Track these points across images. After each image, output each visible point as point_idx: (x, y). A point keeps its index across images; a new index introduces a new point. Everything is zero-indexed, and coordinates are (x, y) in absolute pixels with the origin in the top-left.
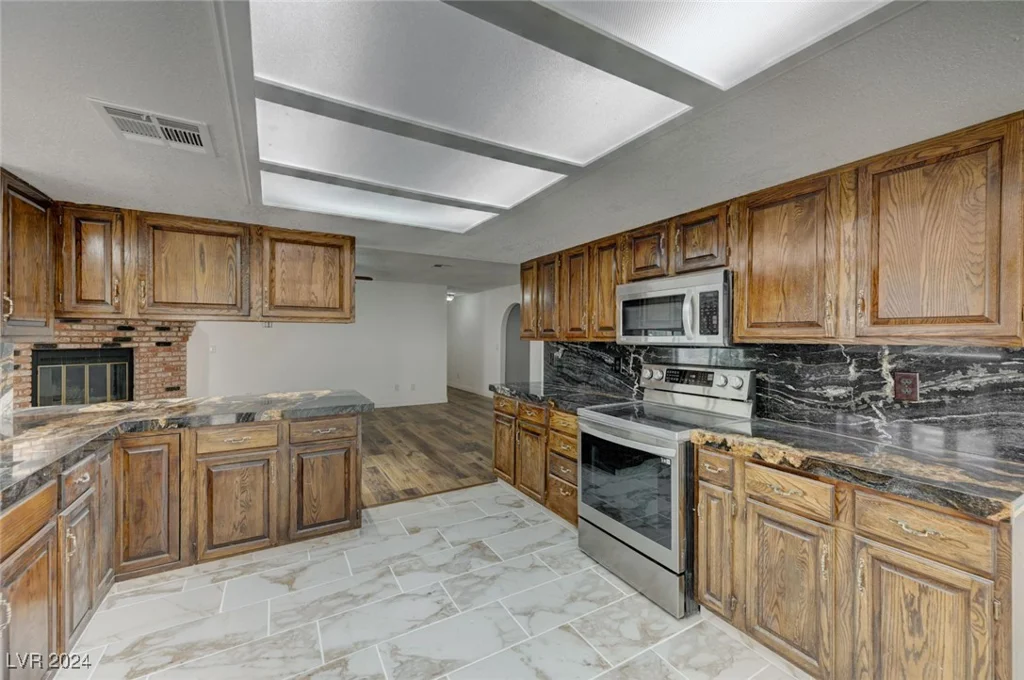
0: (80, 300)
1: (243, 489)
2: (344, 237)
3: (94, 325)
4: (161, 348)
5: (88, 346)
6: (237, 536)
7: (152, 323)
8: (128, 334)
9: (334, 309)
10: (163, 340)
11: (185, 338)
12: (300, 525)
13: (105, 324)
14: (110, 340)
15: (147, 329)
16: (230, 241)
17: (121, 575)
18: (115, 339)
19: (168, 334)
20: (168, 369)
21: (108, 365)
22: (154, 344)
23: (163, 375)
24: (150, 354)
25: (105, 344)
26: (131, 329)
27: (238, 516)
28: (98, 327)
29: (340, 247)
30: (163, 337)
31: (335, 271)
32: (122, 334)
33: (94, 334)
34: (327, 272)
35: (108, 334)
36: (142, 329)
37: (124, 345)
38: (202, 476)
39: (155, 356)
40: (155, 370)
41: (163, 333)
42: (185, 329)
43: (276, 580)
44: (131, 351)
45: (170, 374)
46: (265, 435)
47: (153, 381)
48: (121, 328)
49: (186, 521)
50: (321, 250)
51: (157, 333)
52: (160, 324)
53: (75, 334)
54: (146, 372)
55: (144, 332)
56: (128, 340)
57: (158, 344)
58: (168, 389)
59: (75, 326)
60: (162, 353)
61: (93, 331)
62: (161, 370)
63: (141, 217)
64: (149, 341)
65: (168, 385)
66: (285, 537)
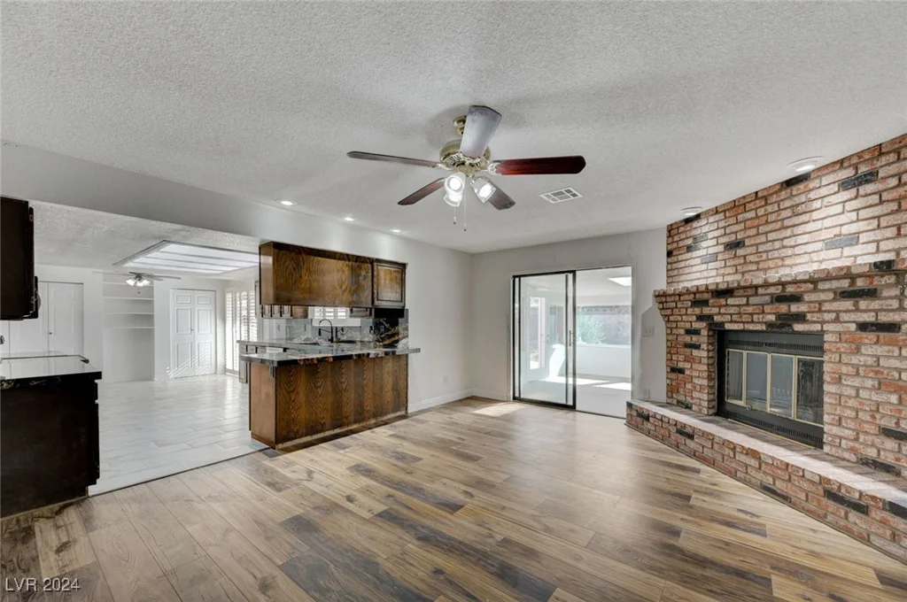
3: (748, 297)
4: (870, 337)
5: (751, 327)
7: (827, 285)
8: (795, 308)
10: (868, 317)
13: (756, 294)
14: (772, 318)
15: (823, 296)
18: (779, 316)
19: (875, 304)
22: (853, 327)
24: (843, 346)
26: (796, 298)
28: (753, 300)
30: (867, 311)
32: (783, 308)
33: (750, 309)
35: (767, 309)
36: (814, 297)
37: (799, 326)
39: (858, 351)
40: (857, 382)
41: (863, 304)
45: (894, 399)
47: (851, 403)
48: (780, 299)
51: (848, 304)
52: (845, 284)
53: (732, 310)
54: (838, 380)
55: (820, 303)
56: (800, 318)
57: (863, 327)
58: (887, 432)
59: (731, 301)
60: (872, 348)
61: (747, 304)
62: (869, 383)
64: (837, 320)
65: (885, 423)
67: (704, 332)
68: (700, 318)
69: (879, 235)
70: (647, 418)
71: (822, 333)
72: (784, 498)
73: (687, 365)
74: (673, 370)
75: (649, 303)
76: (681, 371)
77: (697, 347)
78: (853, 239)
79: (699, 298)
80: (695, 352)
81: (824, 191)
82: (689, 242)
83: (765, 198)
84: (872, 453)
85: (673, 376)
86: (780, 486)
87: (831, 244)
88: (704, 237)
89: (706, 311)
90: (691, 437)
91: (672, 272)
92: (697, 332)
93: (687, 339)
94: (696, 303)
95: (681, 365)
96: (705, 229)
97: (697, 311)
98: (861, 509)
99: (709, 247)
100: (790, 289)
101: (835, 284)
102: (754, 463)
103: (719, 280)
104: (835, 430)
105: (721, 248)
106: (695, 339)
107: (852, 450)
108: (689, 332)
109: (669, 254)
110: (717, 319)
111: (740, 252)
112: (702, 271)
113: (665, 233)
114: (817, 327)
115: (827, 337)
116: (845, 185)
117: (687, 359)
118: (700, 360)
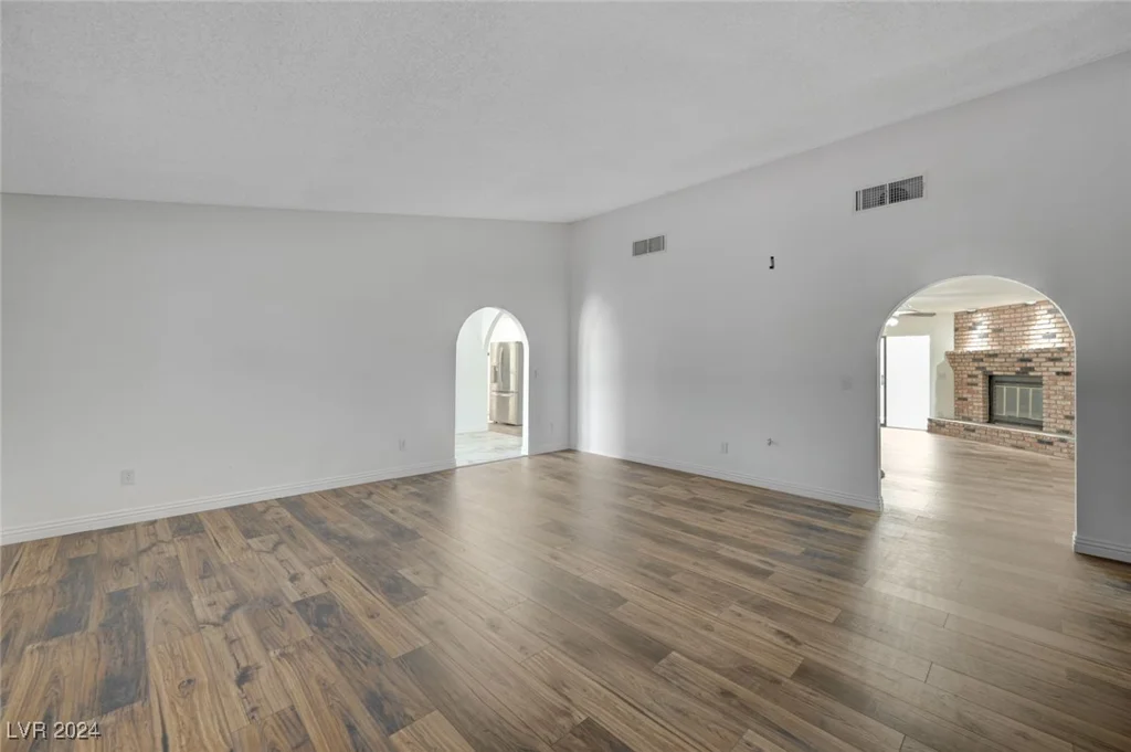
3: (1005, 358)
4: (1061, 378)
5: (1007, 374)
7: (1043, 355)
8: (1029, 365)
10: (1060, 370)
13: (1010, 357)
14: (1018, 369)
15: (1041, 360)
18: (1022, 368)
19: (1061, 364)
22: (1054, 374)
23: (1063, 403)
24: (1051, 382)
26: (1030, 360)
28: (1008, 360)
30: (1059, 367)
32: (1024, 364)
33: (1007, 364)
35: (1016, 364)
36: (1037, 360)
37: (1031, 374)
39: (1056, 384)
40: (1056, 398)
41: (1057, 364)
48: (1022, 360)
51: (1051, 364)
52: (1049, 355)
53: (997, 365)
54: (1048, 398)
55: (1040, 363)
56: (1032, 369)
57: (1058, 373)
59: (996, 360)
60: (1061, 383)
61: (1005, 362)
62: (1060, 398)
64: (1048, 370)
67: (981, 377)
68: (978, 368)
69: (1063, 335)
70: (944, 426)
71: (1041, 377)
72: (1022, 448)
73: (970, 396)
74: (959, 399)
75: (943, 358)
76: (965, 399)
77: (976, 385)
78: (1054, 336)
79: (977, 357)
80: (975, 388)
81: (1041, 312)
82: (971, 324)
83: (1015, 309)
84: (1062, 427)
85: (960, 402)
86: (1020, 443)
87: (1045, 337)
88: (980, 324)
89: (982, 364)
90: (973, 431)
91: (958, 341)
92: (976, 376)
93: (970, 380)
94: (974, 360)
95: (965, 396)
96: (981, 319)
97: (976, 364)
98: (1050, 443)
99: (982, 329)
100: (1026, 356)
101: (1046, 355)
102: (1007, 436)
103: (989, 348)
104: (1048, 420)
105: (990, 331)
106: (974, 380)
107: (1054, 427)
108: (970, 376)
109: (956, 330)
110: (988, 369)
111: (1001, 334)
112: (977, 342)
113: (953, 317)
114: (1039, 374)
115: (1044, 378)
116: (1050, 312)
117: (969, 392)
118: (978, 392)
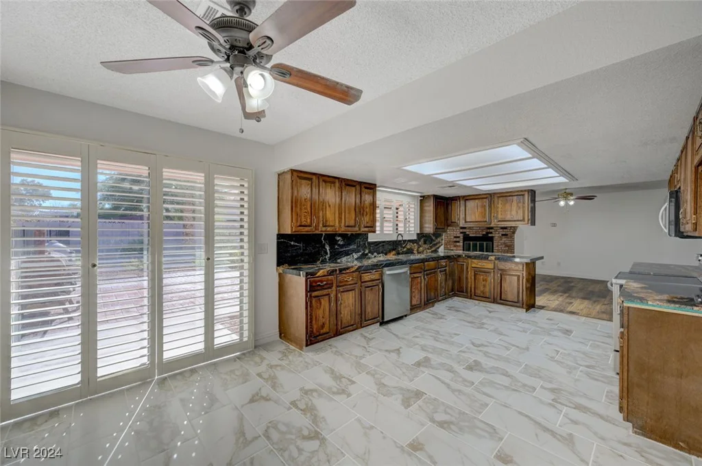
0: (452, 222)
1: (483, 281)
2: (525, 191)
4: (504, 237)
6: (482, 295)
8: (491, 231)
9: (521, 221)
11: (514, 233)
12: (501, 299)
14: (484, 233)
15: (498, 228)
16: (485, 200)
17: (455, 295)
18: (487, 233)
19: (506, 230)
20: (506, 246)
21: (485, 243)
22: (501, 235)
23: (504, 248)
24: (499, 239)
25: (483, 235)
26: (492, 228)
27: (482, 289)
29: (523, 195)
30: (504, 232)
31: (521, 205)
32: (489, 231)
33: (480, 231)
34: (518, 206)
35: (484, 231)
37: (490, 235)
38: (473, 274)
39: (502, 240)
40: (501, 246)
41: (504, 230)
42: (514, 229)
43: (488, 311)
44: (492, 237)
45: (507, 248)
46: (490, 265)
47: (500, 251)
48: (488, 229)
49: (469, 286)
50: (516, 197)
51: (502, 230)
52: (503, 226)
54: (498, 246)
55: (497, 230)
56: (491, 233)
57: (503, 235)
60: (504, 239)
62: (503, 246)
63: (464, 197)
64: (499, 234)
66: (494, 301)
67: (462, 237)
68: (461, 233)
77: (459, 242)
80: (458, 244)
89: (464, 230)
92: (459, 237)
93: (455, 239)
97: (461, 231)
106: (458, 239)
108: (455, 237)
117: (455, 246)
118: (459, 246)
